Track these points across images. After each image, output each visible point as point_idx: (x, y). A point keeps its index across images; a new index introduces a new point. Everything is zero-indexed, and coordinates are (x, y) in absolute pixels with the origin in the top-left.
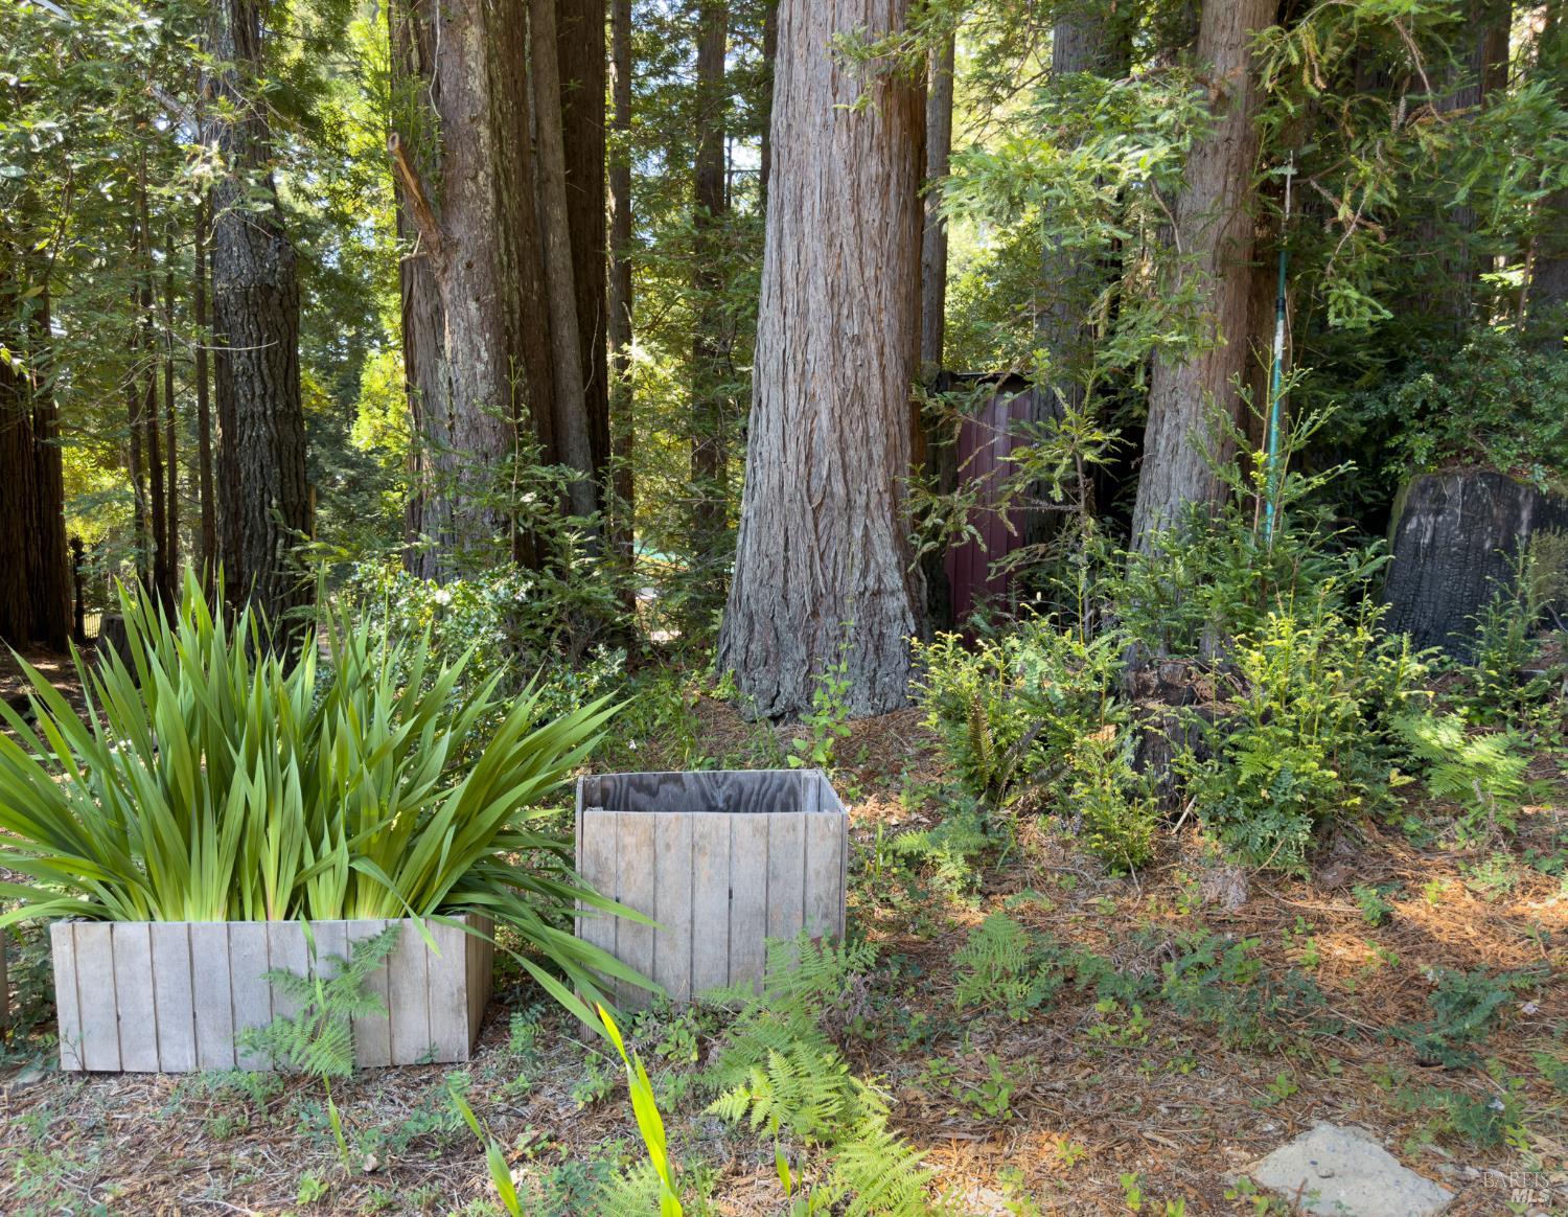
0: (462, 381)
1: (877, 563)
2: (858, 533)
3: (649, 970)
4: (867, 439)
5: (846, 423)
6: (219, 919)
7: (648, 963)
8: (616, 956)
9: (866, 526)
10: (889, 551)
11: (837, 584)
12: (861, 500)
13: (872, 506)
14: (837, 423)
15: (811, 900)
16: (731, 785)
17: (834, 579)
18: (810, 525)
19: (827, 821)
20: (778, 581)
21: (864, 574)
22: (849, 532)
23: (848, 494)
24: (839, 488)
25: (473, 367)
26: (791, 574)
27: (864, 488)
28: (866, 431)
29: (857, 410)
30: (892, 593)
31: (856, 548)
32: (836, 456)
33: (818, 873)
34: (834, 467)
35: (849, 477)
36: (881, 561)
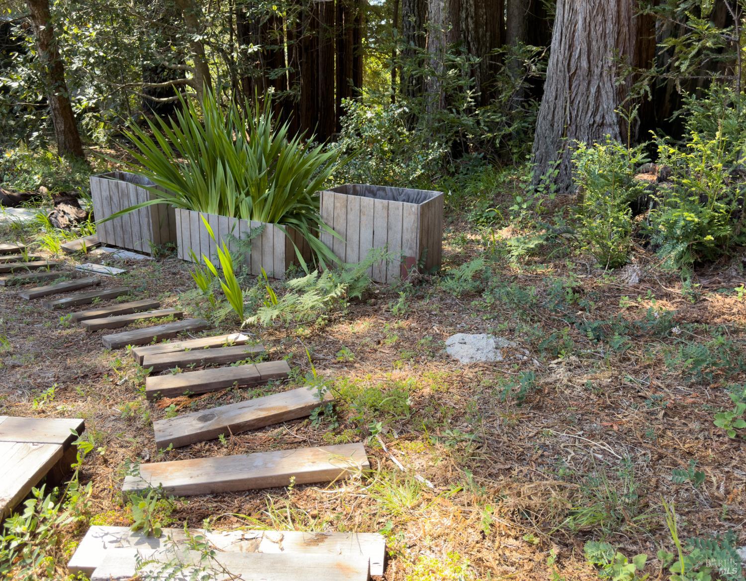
0: (433, 12)
1: (603, 108)
2: (593, 90)
3: (344, 258)
4: (604, 35)
5: (593, 25)
6: (217, 214)
7: (343, 255)
8: (333, 251)
9: (599, 86)
10: (611, 102)
11: (578, 119)
12: (597, 71)
13: (604, 74)
14: (587, 27)
15: (404, 241)
16: (405, 195)
17: (577, 116)
18: (567, 85)
19: (411, 207)
20: (550, 117)
21: (594, 114)
22: (588, 89)
23: (589, 68)
24: (584, 64)
25: (439, 5)
26: (556, 113)
27: (600, 64)
28: (604, 30)
29: (600, 19)
30: (610, 126)
31: (591, 99)
32: (585, 46)
33: (407, 229)
34: (583, 51)
35: (591, 57)
36: (605, 107)
